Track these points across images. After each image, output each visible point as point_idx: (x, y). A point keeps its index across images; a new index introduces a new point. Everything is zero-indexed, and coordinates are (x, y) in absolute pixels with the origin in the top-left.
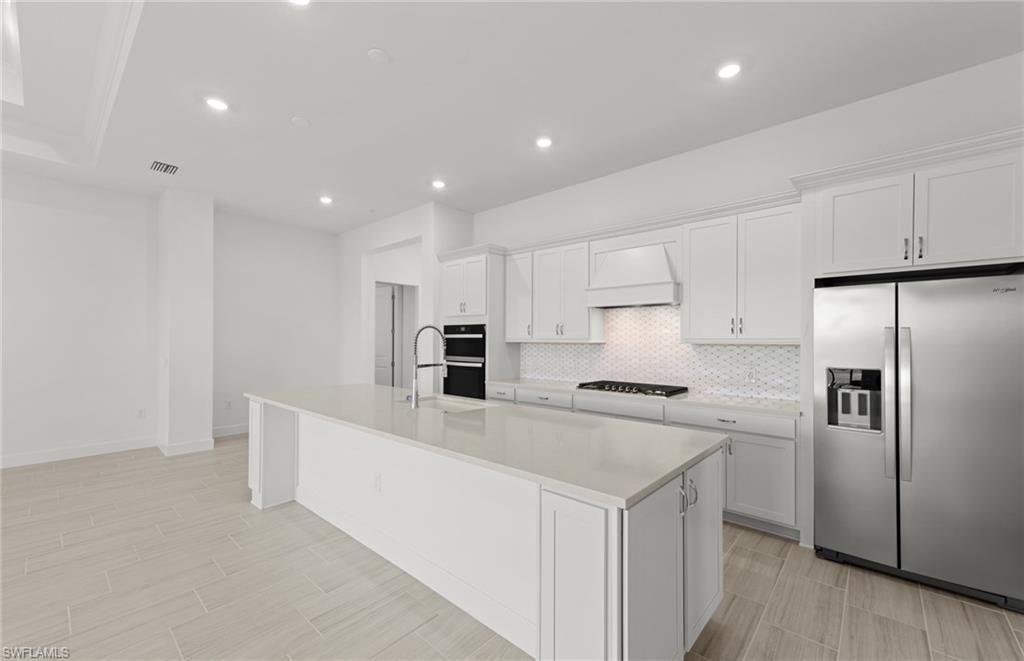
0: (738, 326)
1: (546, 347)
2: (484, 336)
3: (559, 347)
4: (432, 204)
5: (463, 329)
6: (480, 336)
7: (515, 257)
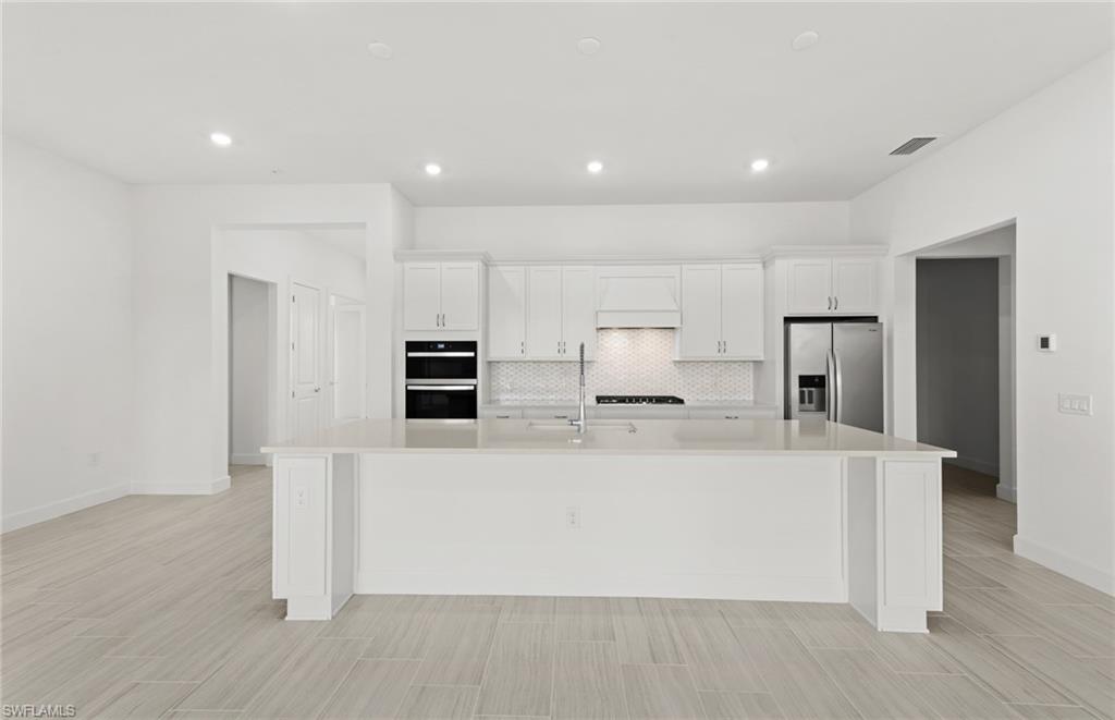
0: (722, 346)
1: (535, 365)
2: (476, 354)
3: (543, 365)
4: (388, 185)
5: (442, 346)
6: (472, 354)
7: (500, 268)
